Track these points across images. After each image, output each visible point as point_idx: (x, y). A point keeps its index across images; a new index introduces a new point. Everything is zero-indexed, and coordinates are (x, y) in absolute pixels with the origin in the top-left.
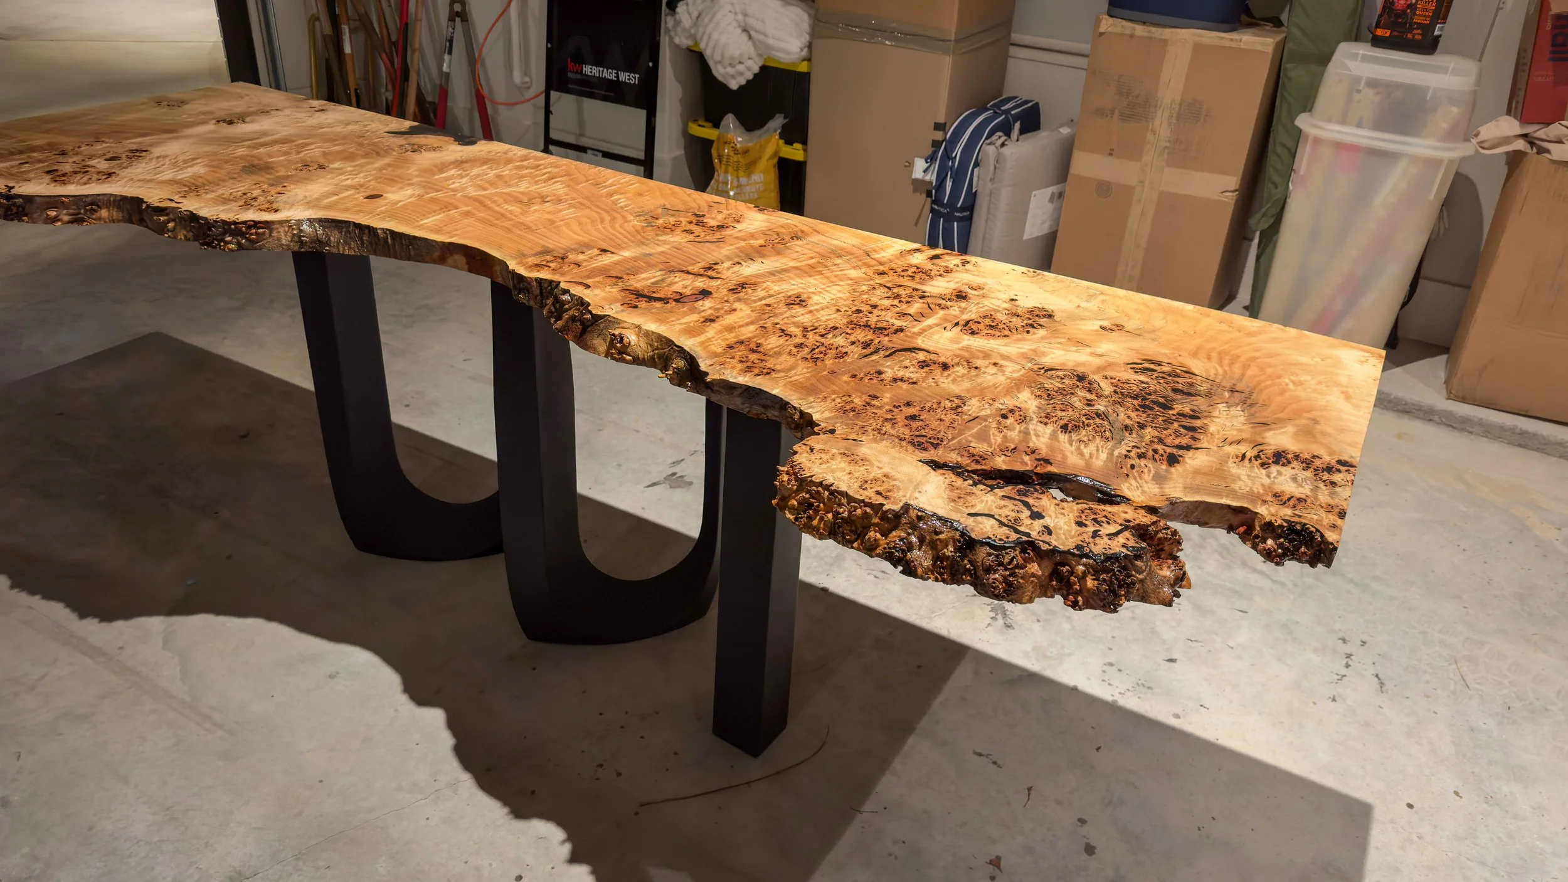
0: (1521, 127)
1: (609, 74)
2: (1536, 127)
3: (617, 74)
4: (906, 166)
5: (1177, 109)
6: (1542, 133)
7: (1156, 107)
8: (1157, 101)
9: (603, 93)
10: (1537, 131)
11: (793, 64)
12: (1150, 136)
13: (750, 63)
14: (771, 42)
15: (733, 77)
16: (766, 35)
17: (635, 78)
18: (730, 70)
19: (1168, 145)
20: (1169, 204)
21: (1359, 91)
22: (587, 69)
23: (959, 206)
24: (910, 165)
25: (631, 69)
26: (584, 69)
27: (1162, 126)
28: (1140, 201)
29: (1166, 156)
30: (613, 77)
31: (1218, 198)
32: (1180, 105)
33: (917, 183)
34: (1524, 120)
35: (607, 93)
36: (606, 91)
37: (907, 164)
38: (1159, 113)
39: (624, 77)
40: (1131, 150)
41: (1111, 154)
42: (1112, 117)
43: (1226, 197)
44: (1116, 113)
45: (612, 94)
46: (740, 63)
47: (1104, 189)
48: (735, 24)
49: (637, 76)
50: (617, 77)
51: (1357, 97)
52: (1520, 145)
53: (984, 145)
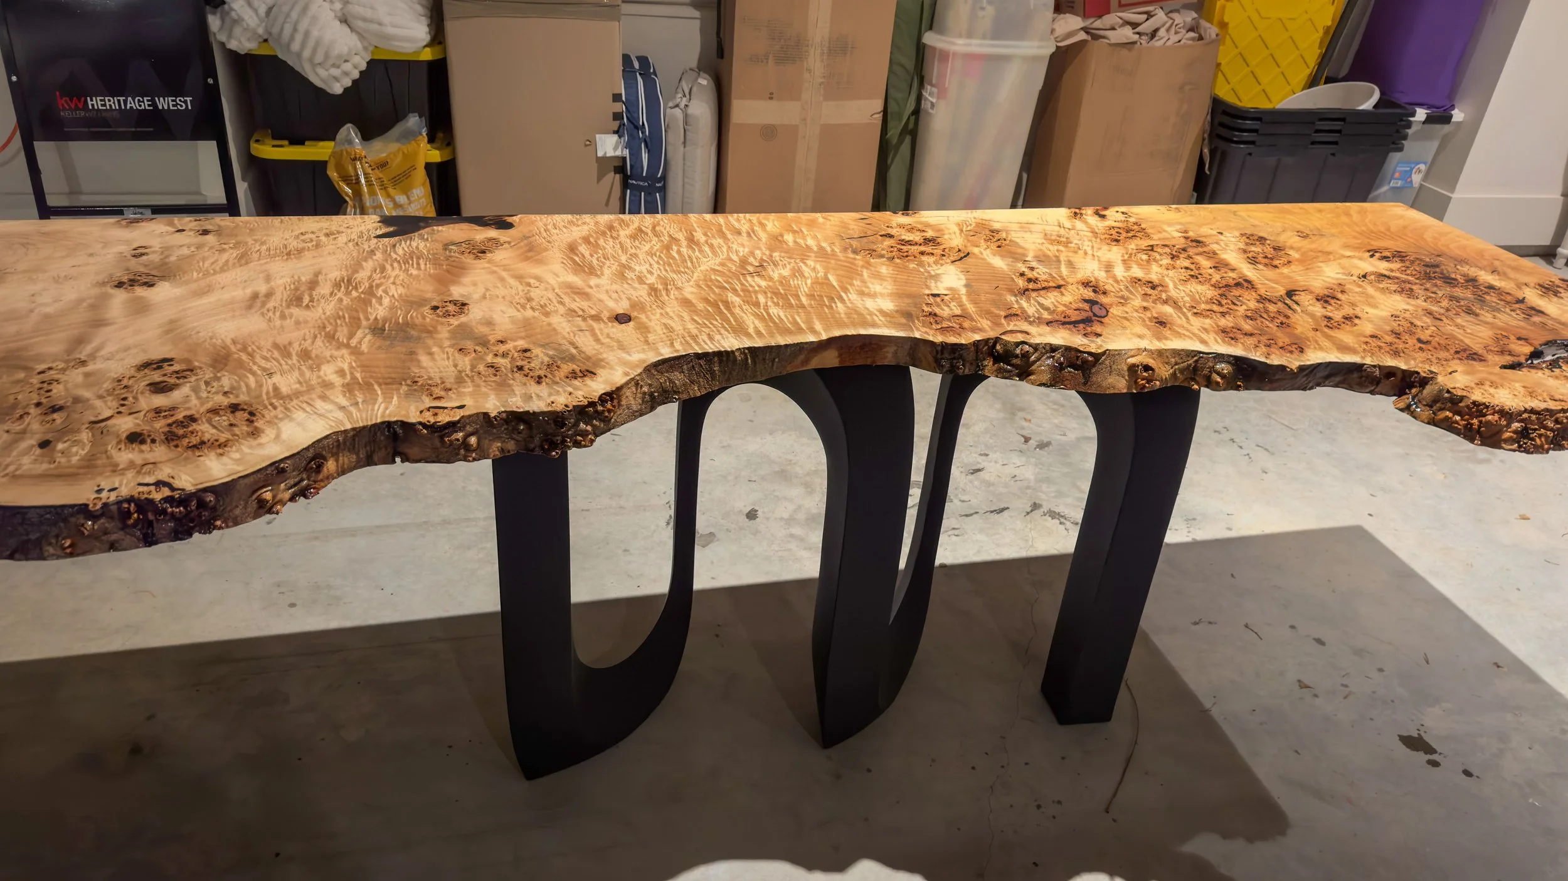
0: (1083, 21)
1: (137, 104)
2: (1091, 20)
3: (153, 100)
4: (586, 145)
5: (827, 45)
6: (1098, 24)
7: (808, 46)
8: (808, 41)
9: (133, 129)
10: (1093, 22)
11: (417, 53)
12: (806, 75)
13: (357, 59)
14: (390, 30)
15: (337, 79)
16: (380, 24)
17: (185, 102)
18: (335, 72)
19: (822, 80)
20: (831, 135)
21: (983, 9)
22: (96, 103)
23: (659, 176)
24: (591, 143)
25: (176, 91)
26: (90, 103)
27: (815, 63)
28: (804, 137)
29: (822, 91)
30: (146, 104)
31: (869, 121)
32: (829, 42)
33: (603, 161)
34: (1085, 16)
35: (138, 129)
36: (136, 127)
37: (588, 143)
38: (812, 52)
39: (163, 103)
40: (789, 91)
41: (771, 98)
42: (767, 62)
43: (875, 119)
44: (771, 57)
45: (152, 129)
46: (346, 61)
47: (769, 132)
48: (333, 14)
49: (188, 99)
50: (154, 104)
51: (981, 13)
52: (1082, 36)
53: (668, 110)
